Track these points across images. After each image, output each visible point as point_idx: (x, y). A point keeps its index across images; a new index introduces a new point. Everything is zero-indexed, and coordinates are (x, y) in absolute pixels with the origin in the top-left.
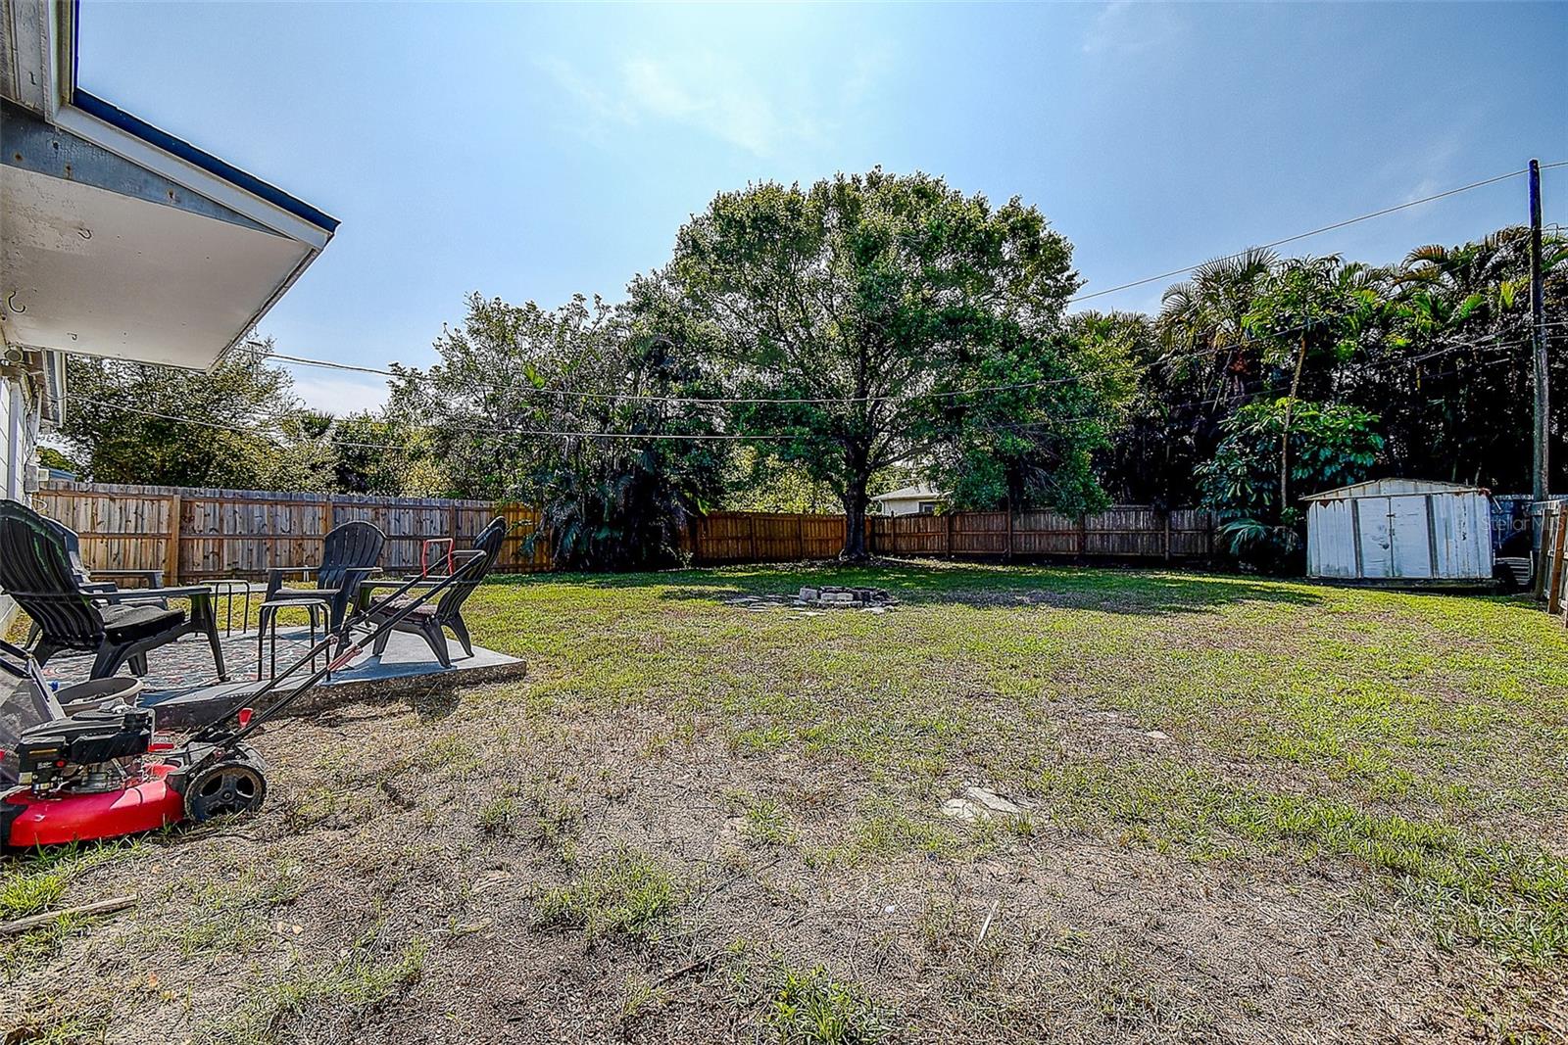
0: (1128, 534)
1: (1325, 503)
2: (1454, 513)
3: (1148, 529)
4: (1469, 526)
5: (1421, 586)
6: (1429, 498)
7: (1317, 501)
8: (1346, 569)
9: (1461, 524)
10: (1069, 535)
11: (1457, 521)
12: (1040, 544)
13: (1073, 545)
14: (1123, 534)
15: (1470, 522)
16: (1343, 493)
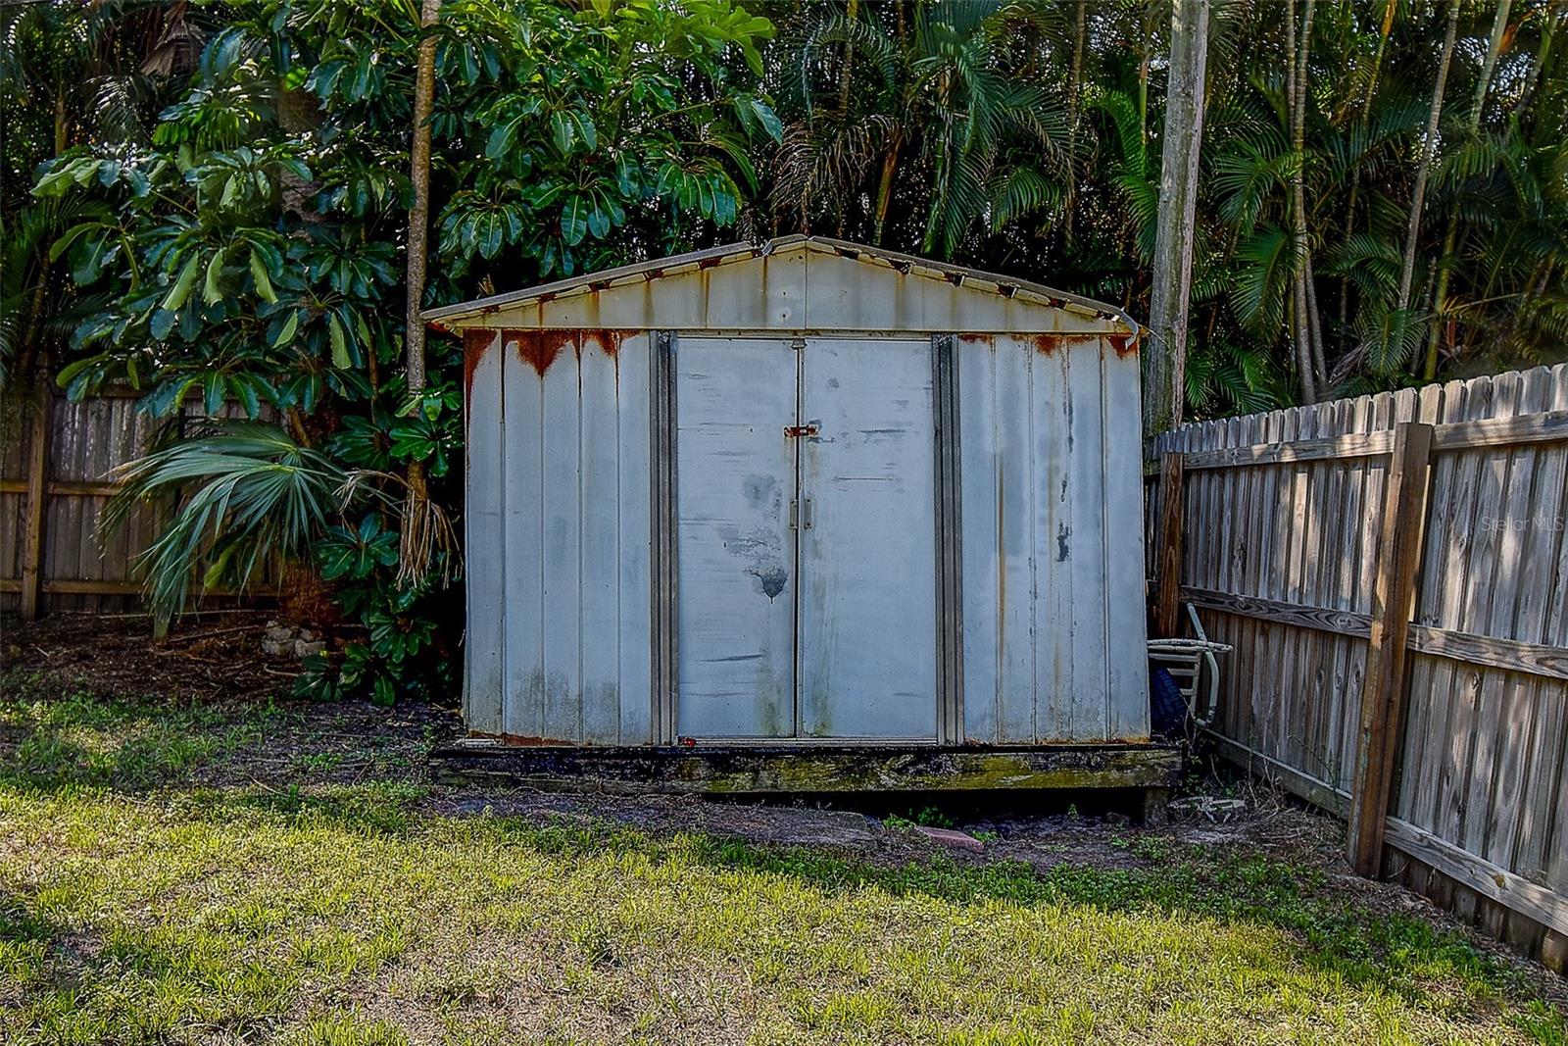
1: (541, 348)
2: (1034, 427)
4: (1082, 497)
5: (904, 783)
6: (944, 355)
7: (507, 335)
8: (612, 695)
9: (1055, 485)
11: (1040, 471)
15: (1082, 477)
16: (620, 308)
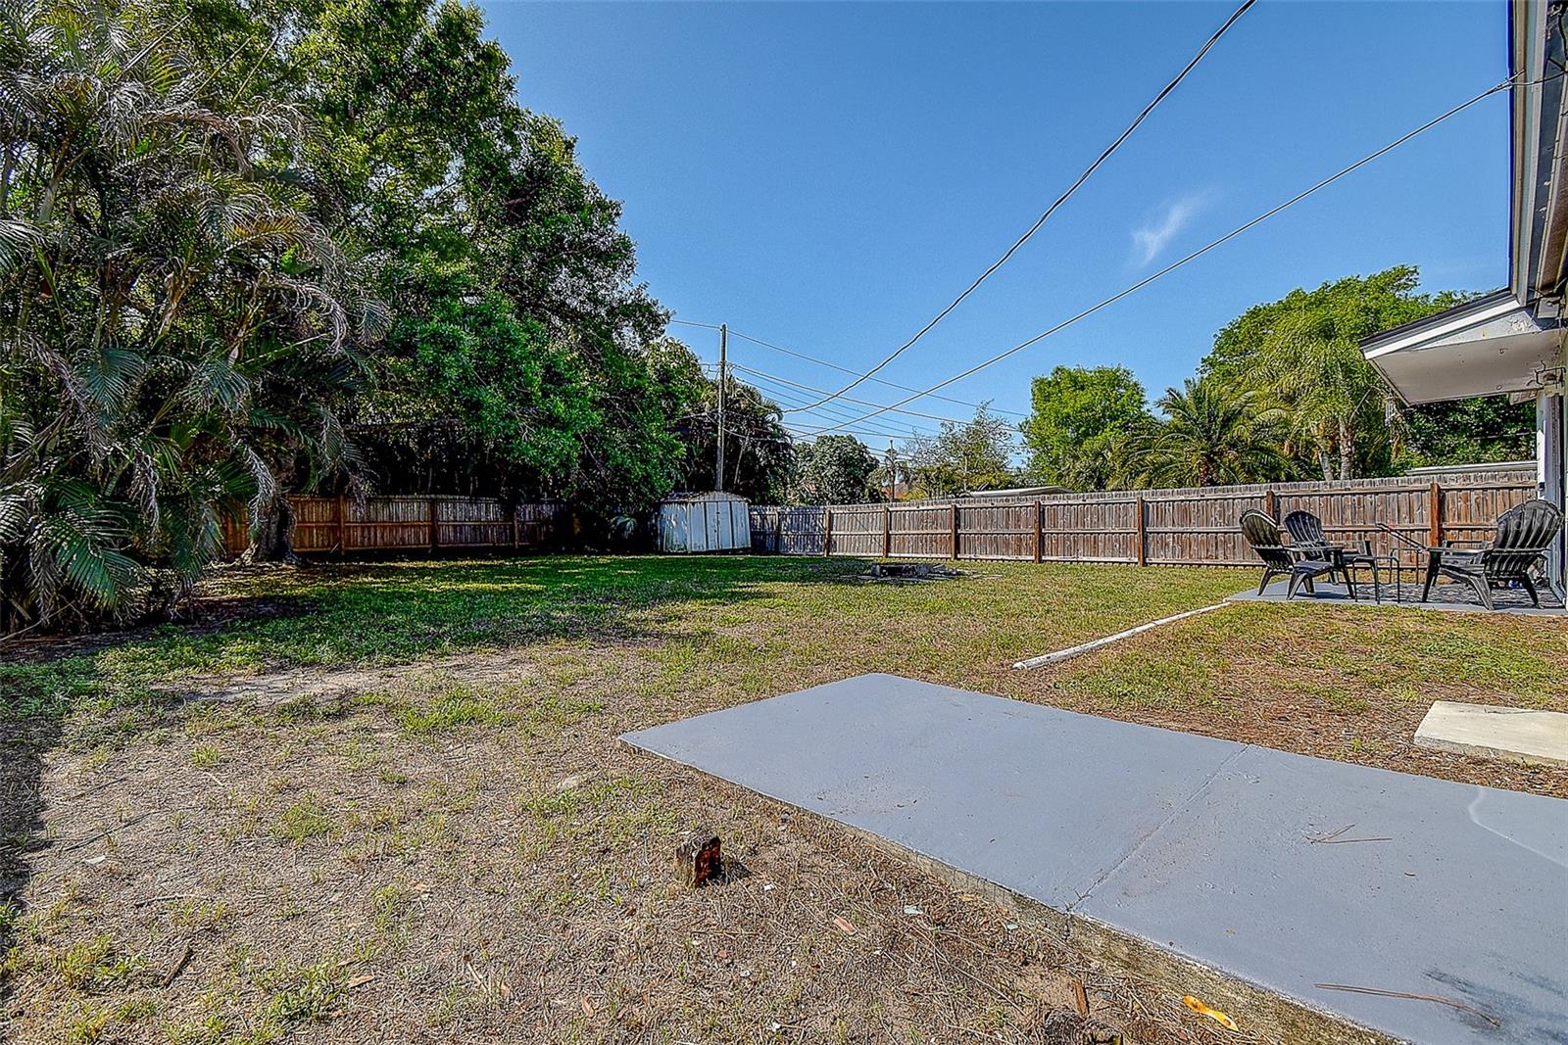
0: (479, 526)
3: (497, 521)
10: (419, 526)
12: (382, 537)
13: (424, 536)
14: (475, 525)
